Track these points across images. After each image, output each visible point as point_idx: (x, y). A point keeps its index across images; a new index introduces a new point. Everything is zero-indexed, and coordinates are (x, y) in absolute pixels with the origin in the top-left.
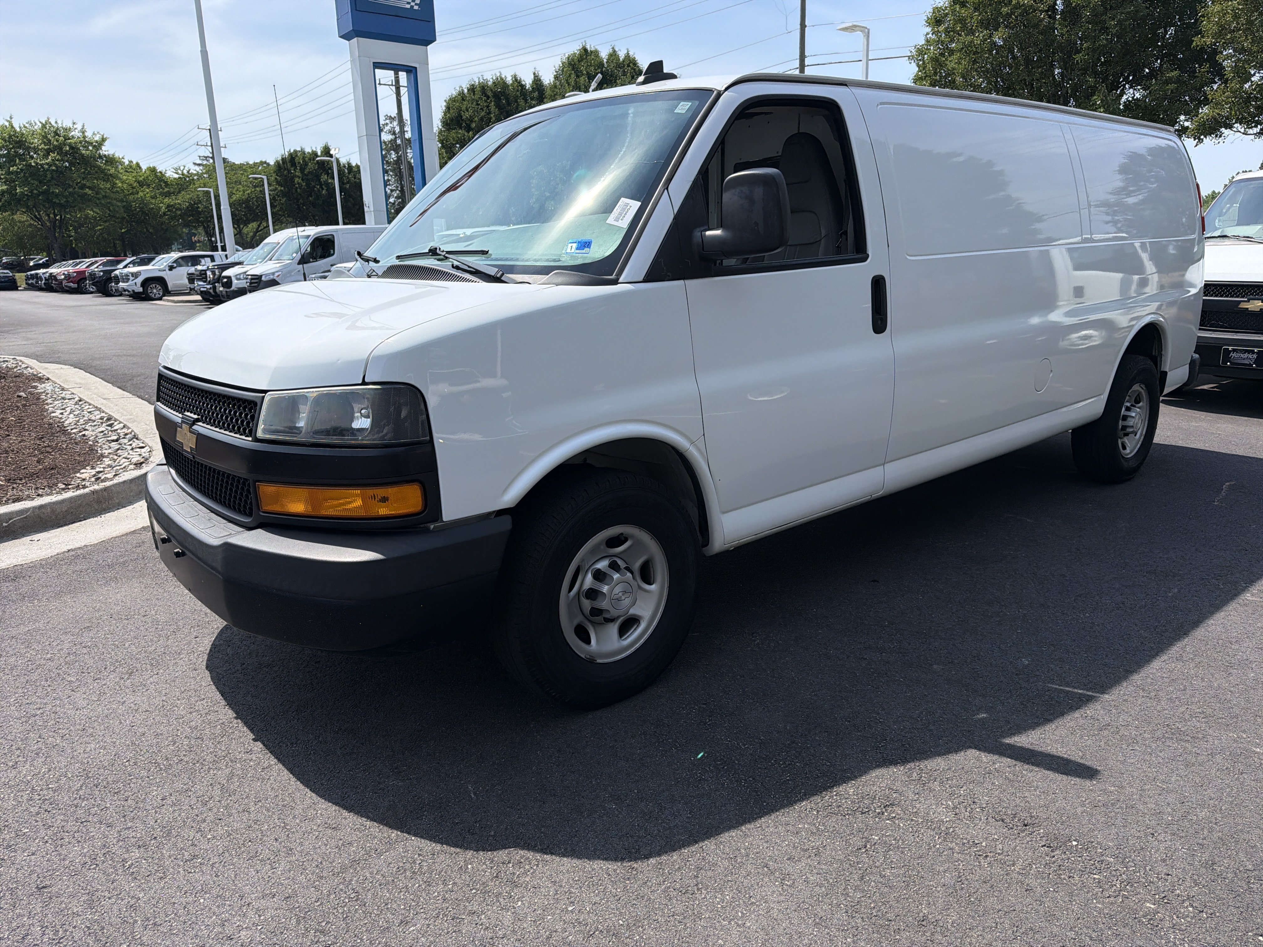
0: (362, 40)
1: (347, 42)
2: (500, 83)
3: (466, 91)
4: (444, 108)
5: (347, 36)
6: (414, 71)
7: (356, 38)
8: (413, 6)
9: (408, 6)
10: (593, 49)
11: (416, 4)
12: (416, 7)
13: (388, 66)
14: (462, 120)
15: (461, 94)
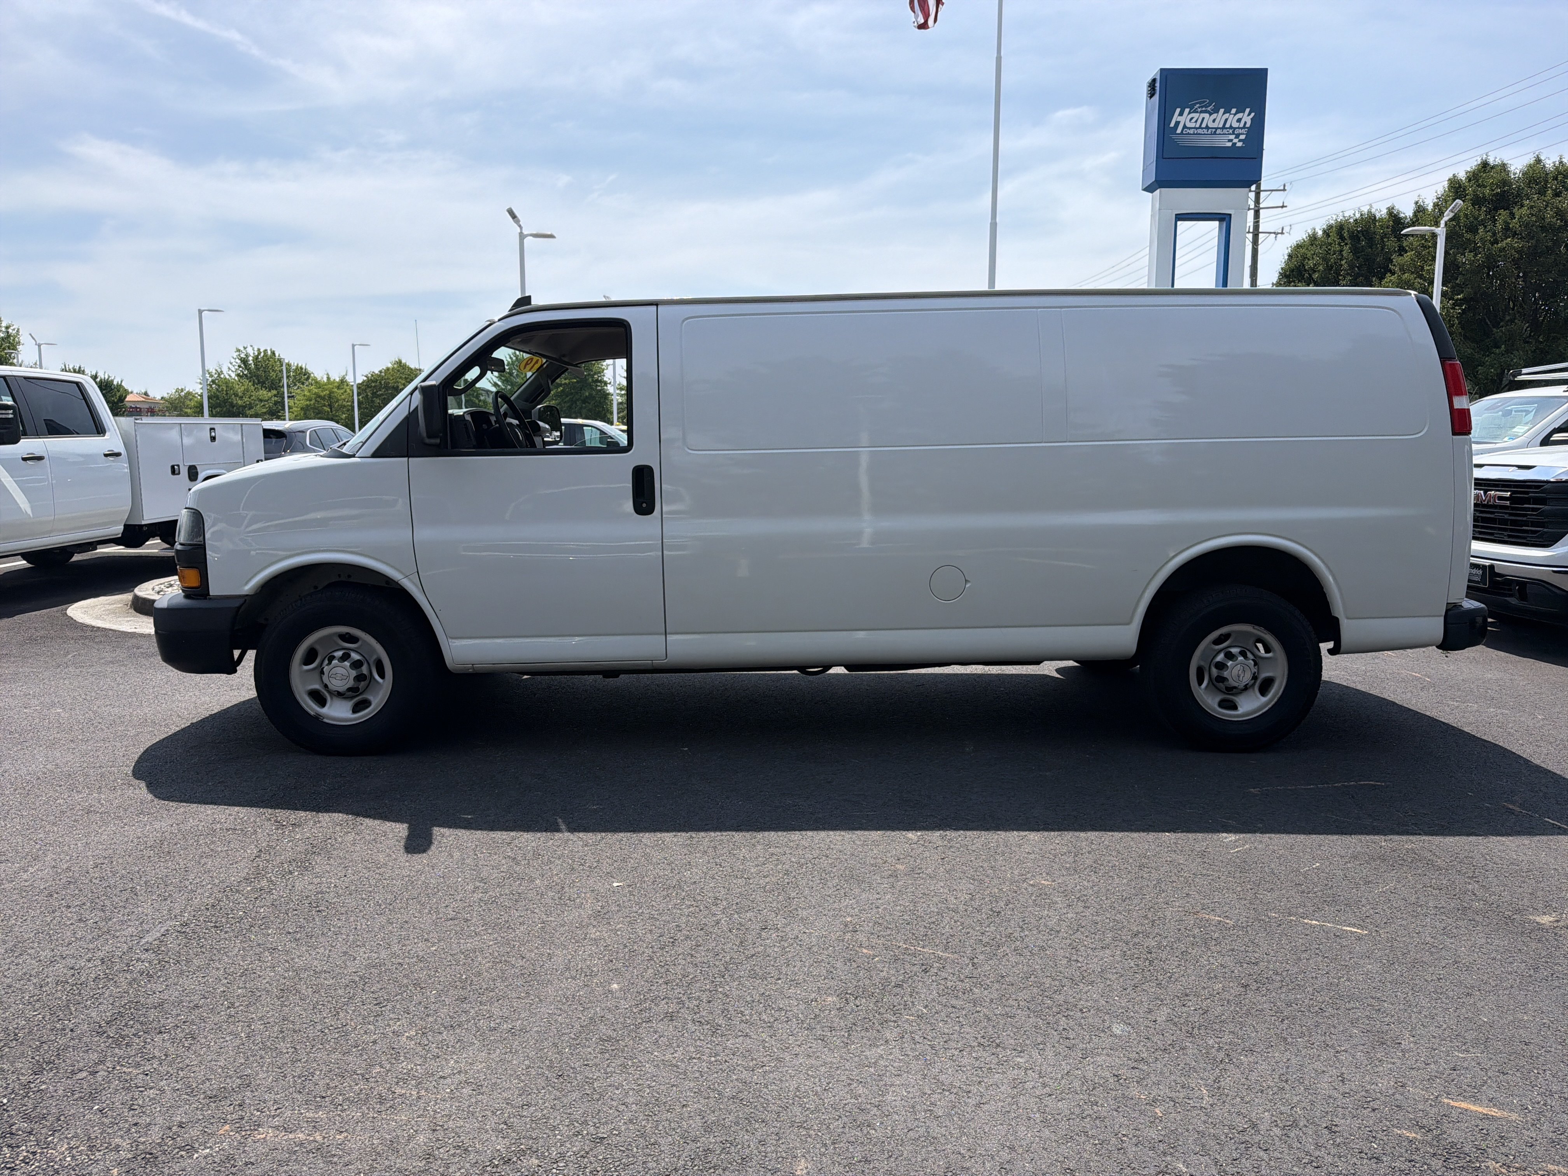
0: (1165, 190)
1: (1150, 194)
2: (1370, 220)
3: (1320, 233)
4: (1287, 257)
5: (1149, 189)
6: (1227, 219)
7: (1158, 191)
8: (1236, 143)
9: (1229, 144)
10: (1498, 161)
11: (1240, 141)
12: (1239, 144)
13: (1208, 216)
14: (1305, 270)
15: (1313, 238)
